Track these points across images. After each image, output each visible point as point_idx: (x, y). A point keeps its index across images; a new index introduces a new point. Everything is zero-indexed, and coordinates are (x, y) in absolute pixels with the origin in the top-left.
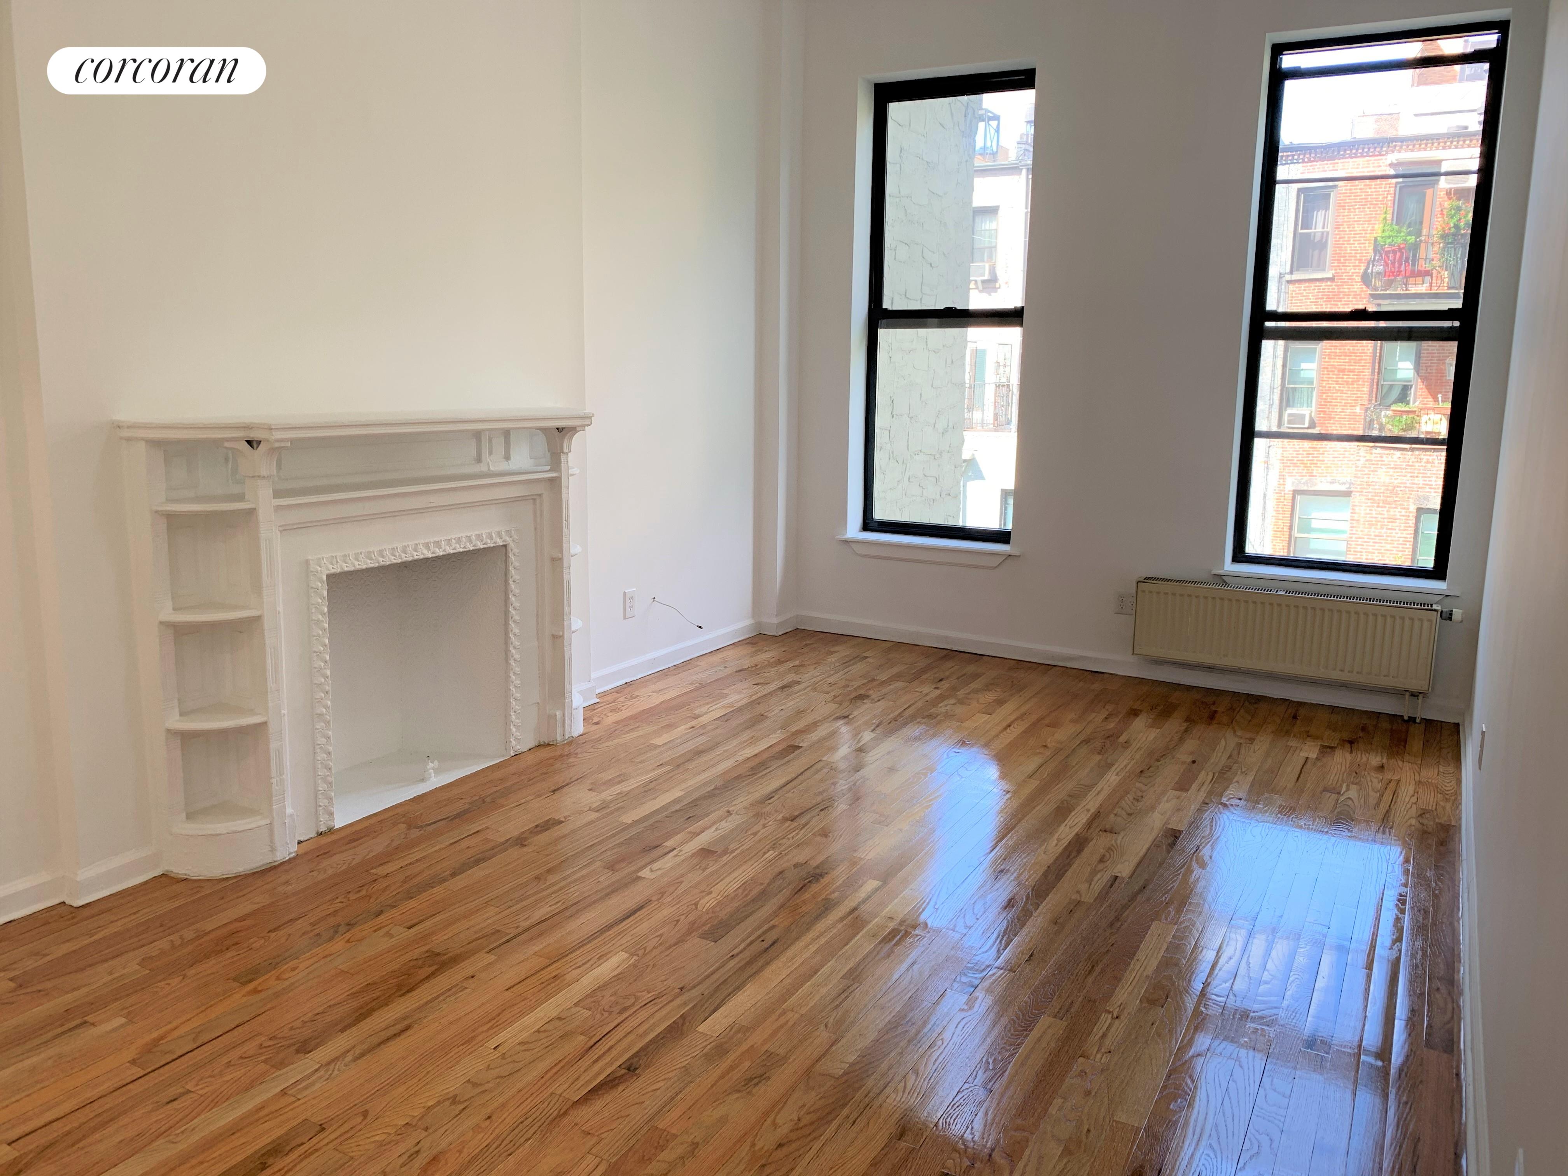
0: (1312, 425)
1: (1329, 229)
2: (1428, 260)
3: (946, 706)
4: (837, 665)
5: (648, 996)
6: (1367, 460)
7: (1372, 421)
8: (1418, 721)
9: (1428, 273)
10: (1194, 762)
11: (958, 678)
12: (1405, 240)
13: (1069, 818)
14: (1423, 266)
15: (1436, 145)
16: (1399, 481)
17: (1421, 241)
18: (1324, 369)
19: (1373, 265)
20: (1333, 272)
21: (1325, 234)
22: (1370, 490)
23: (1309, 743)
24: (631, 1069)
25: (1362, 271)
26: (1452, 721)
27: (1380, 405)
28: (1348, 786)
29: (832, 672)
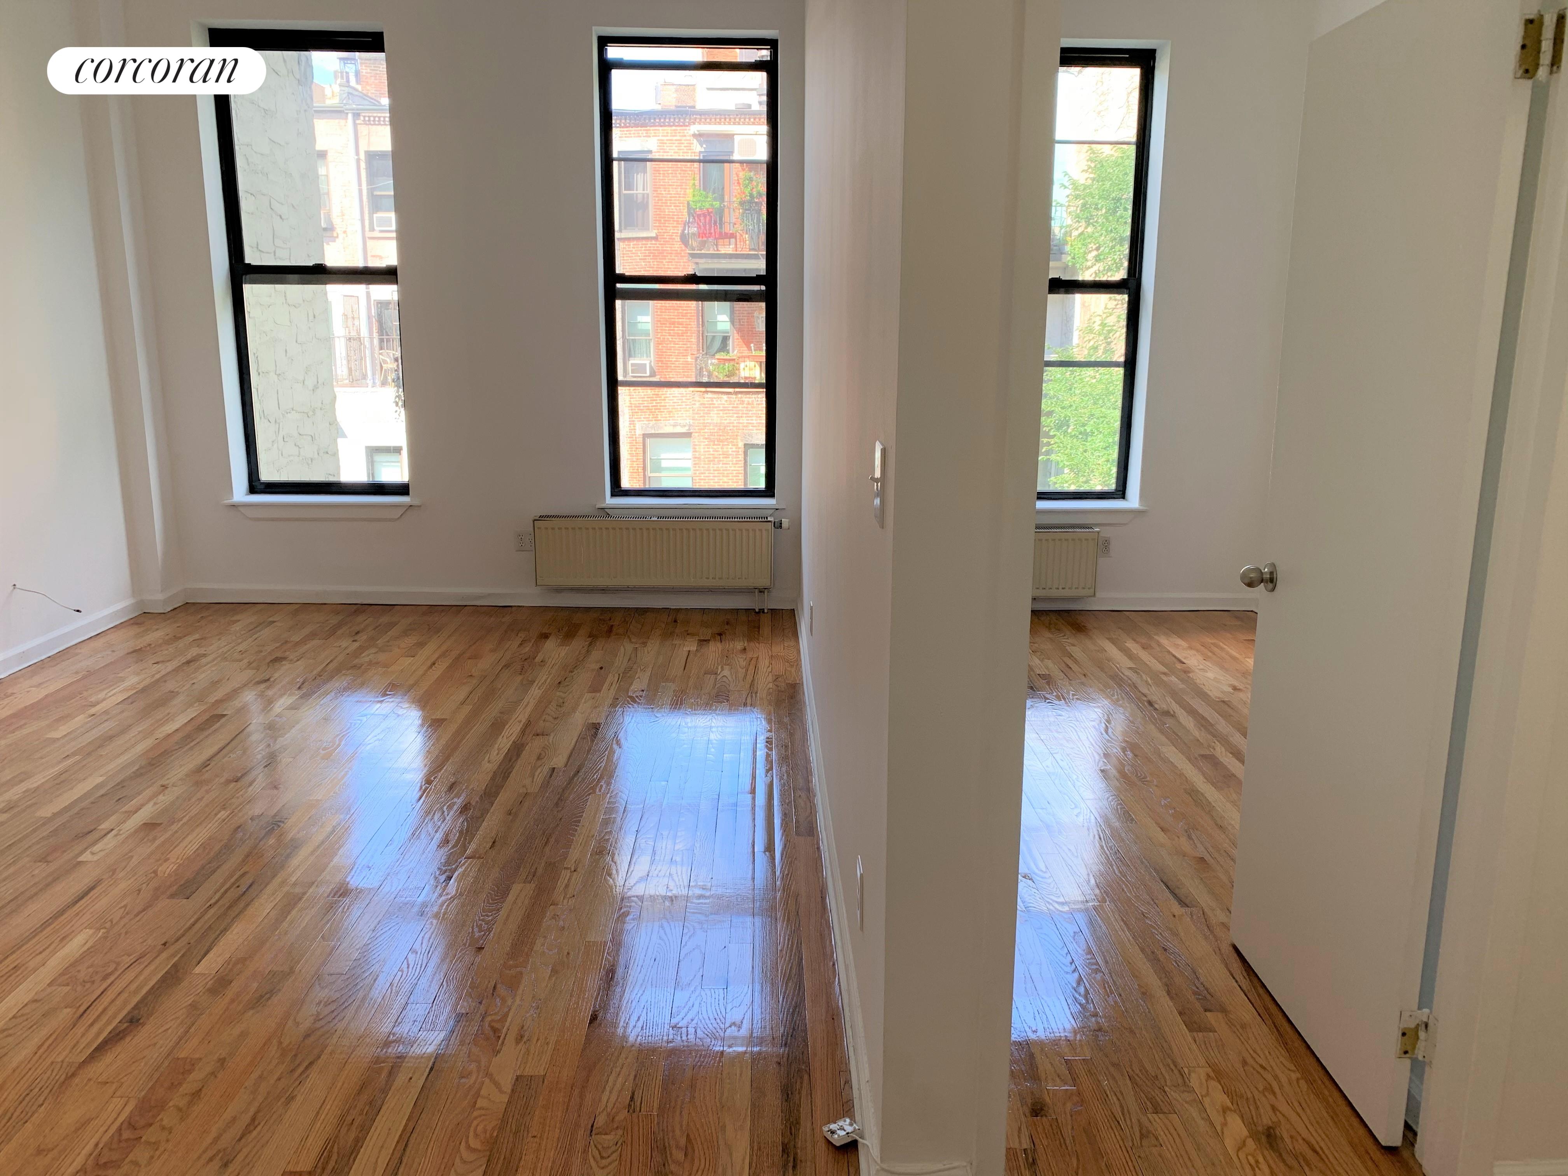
0: (653, 374)
1: (649, 191)
2: (731, 224)
3: (368, 655)
4: (242, 633)
5: (127, 960)
6: (701, 404)
7: (701, 369)
8: (766, 611)
9: (733, 236)
10: (601, 668)
11: (374, 629)
12: (712, 205)
13: (505, 729)
14: (728, 229)
15: (728, 120)
16: (728, 421)
17: (724, 206)
18: (659, 323)
19: (689, 227)
20: (656, 231)
21: (646, 196)
22: (706, 431)
23: (688, 640)
24: (134, 1021)
25: (680, 232)
26: (789, 608)
27: (706, 354)
28: (722, 667)
29: (240, 641)
